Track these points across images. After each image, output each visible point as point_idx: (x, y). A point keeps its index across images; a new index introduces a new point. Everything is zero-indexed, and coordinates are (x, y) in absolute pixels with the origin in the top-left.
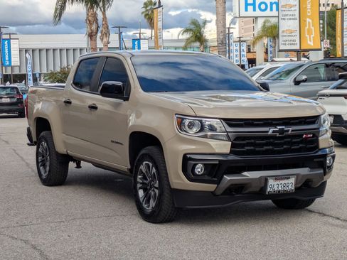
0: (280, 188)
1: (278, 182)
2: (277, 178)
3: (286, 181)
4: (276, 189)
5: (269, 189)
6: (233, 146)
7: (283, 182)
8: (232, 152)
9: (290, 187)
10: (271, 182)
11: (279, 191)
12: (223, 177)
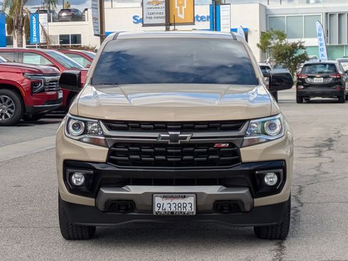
0: (173, 209)
1: (169, 201)
2: (166, 196)
3: (181, 201)
4: (168, 209)
5: (156, 209)
6: (111, 153)
7: (177, 201)
8: (109, 160)
9: (188, 209)
10: (158, 200)
11: (172, 213)
12: (99, 189)
